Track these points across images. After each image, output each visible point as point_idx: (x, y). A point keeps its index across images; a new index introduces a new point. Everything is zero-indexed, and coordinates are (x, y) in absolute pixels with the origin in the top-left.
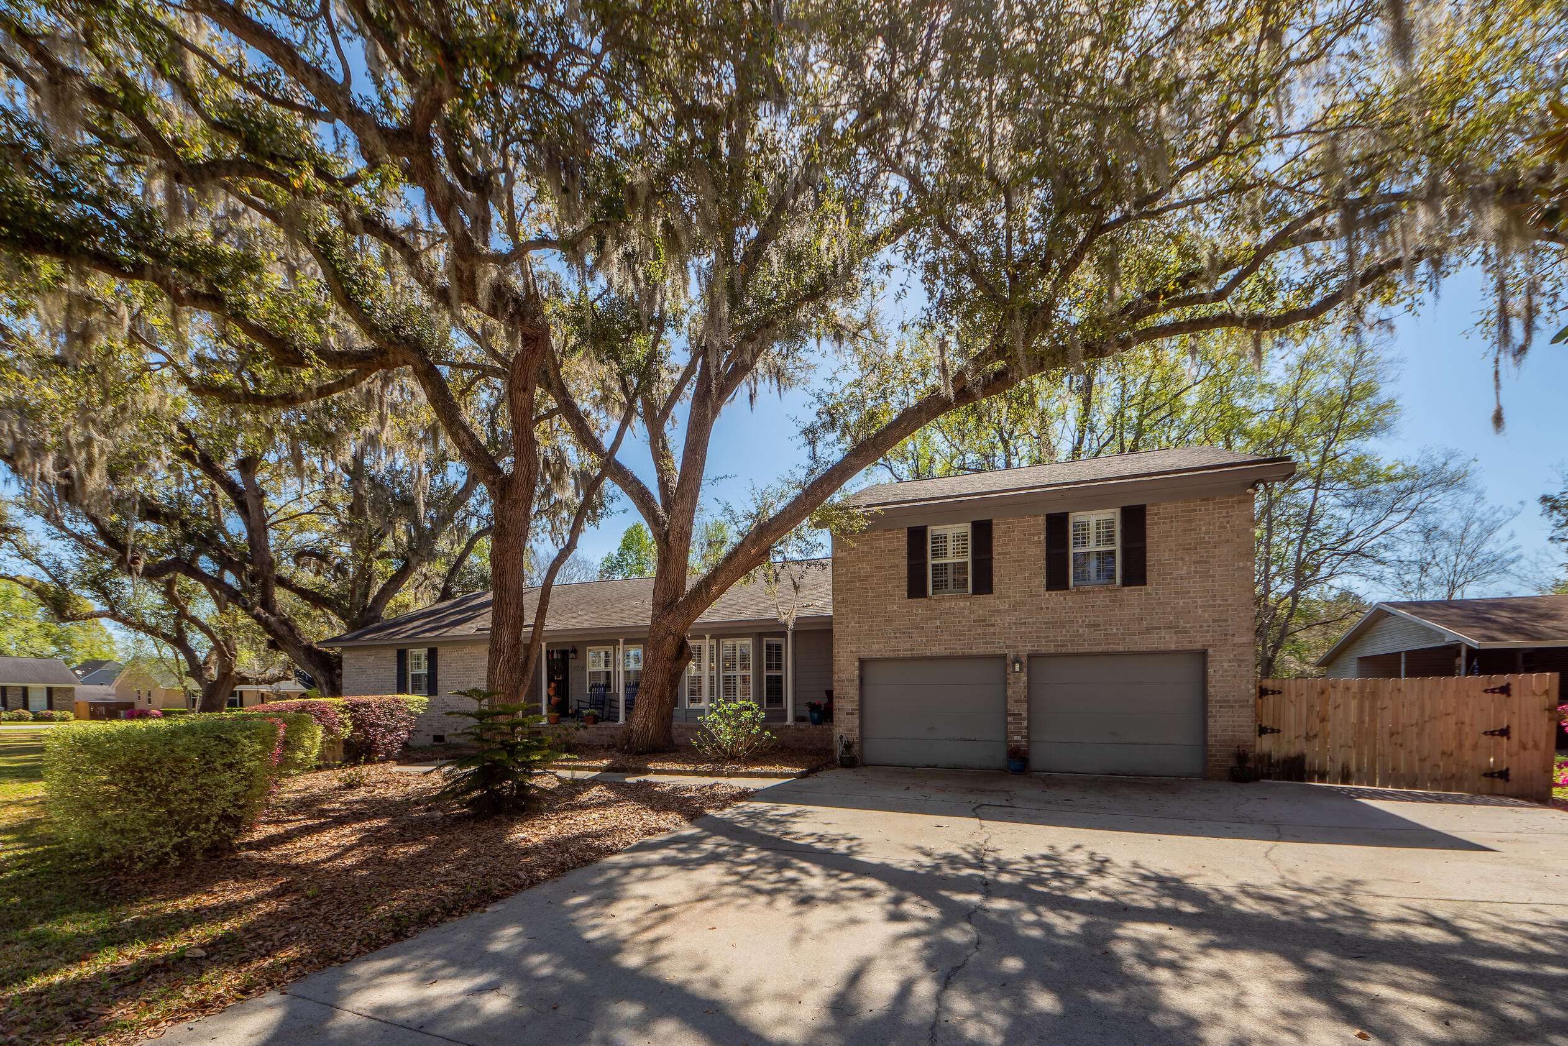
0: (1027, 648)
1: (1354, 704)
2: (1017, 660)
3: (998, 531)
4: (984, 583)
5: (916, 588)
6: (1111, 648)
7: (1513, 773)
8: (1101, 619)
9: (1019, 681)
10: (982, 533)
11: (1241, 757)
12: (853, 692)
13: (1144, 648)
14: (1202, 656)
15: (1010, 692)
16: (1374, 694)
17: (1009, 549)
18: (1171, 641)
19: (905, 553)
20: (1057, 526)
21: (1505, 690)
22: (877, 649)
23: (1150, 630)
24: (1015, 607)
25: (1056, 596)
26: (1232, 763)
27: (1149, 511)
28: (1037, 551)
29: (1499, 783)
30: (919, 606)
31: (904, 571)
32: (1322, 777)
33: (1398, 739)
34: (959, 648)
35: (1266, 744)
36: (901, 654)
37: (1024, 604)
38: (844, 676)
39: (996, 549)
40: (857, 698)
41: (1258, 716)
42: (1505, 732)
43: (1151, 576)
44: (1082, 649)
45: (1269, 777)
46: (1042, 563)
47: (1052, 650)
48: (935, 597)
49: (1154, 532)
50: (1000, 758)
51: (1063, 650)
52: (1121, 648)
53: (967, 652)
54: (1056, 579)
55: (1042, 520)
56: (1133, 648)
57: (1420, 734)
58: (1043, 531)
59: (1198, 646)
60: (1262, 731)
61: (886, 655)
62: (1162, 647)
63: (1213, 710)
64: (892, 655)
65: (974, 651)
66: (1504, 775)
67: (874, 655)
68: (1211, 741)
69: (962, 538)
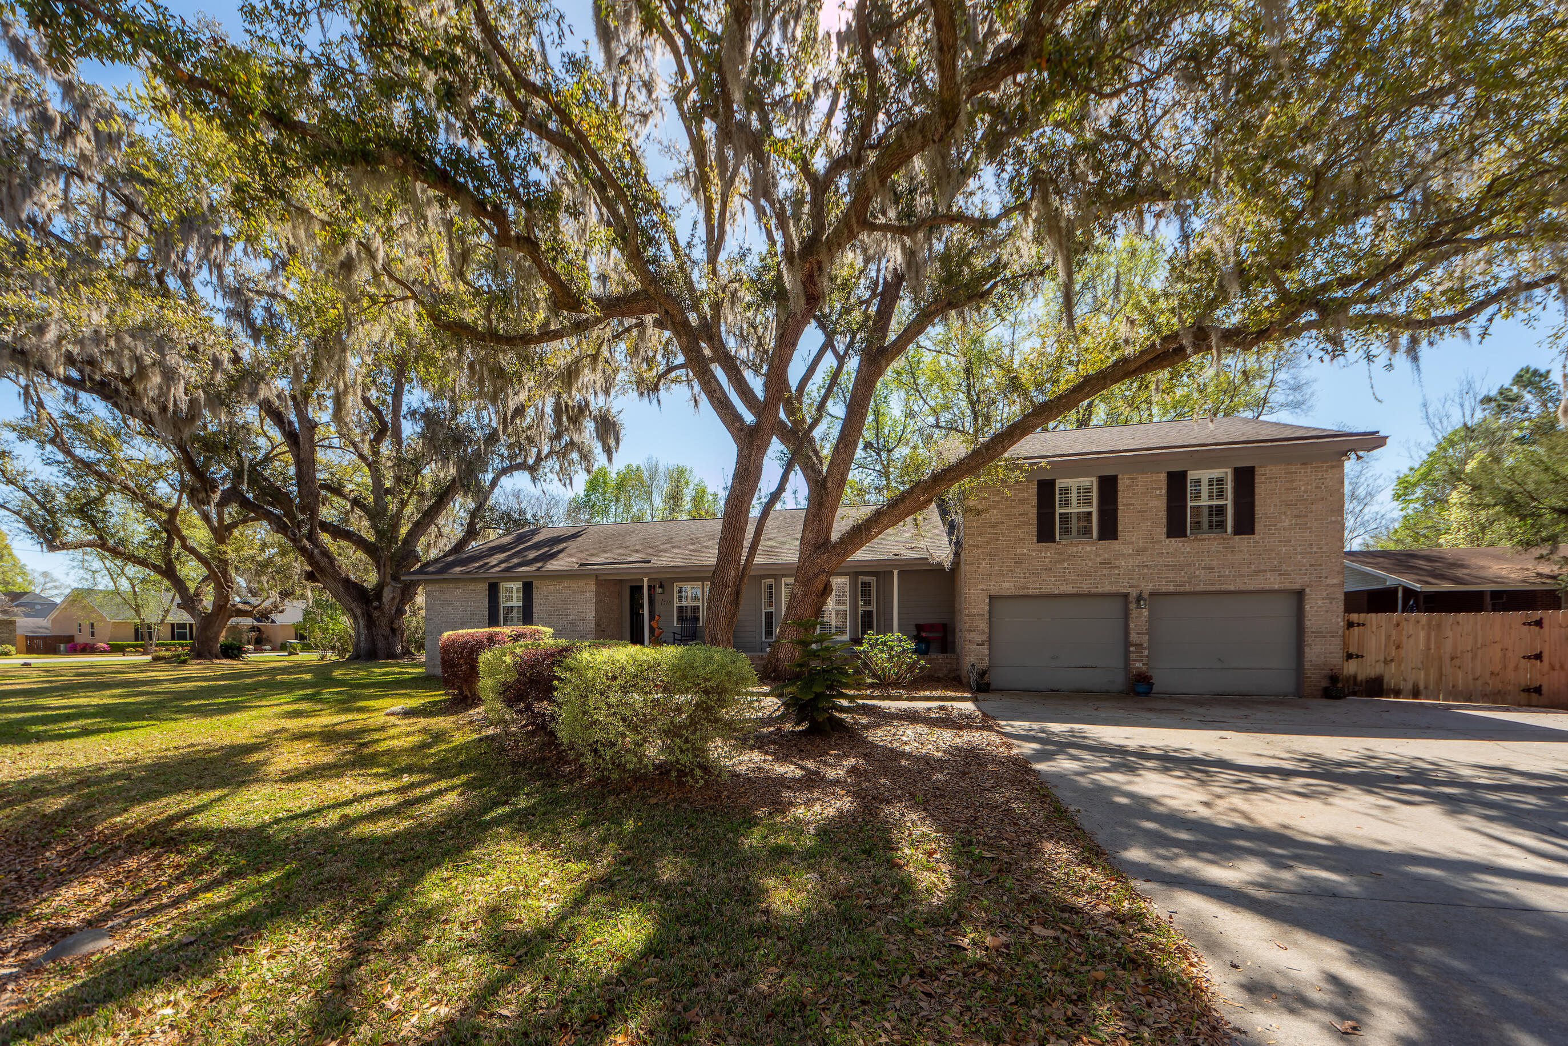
0: (1148, 587)
1: (1422, 635)
2: (1139, 598)
3: (1123, 484)
4: (1109, 530)
5: (1045, 533)
6: (1224, 587)
7: (1544, 689)
8: (1215, 563)
9: (1140, 618)
10: (1108, 486)
11: (1334, 679)
12: (983, 625)
13: (1251, 587)
14: (1300, 595)
15: (1132, 625)
16: (1439, 626)
17: (1133, 501)
18: (1274, 582)
19: (1035, 502)
20: (1177, 482)
21: (1539, 623)
22: (1007, 587)
23: (1257, 573)
24: (1138, 552)
25: (1175, 543)
26: (1325, 683)
27: (1258, 471)
28: (1158, 504)
29: (1534, 696)
30: (1047, 550)
31: (1034, 519)
32: (1397, 693)
33: (1457, 662)
34: (1085, 587)
35: (1351, 668)
36: (1030, 592)
37: (1145, 549)
38: (974, 611)
39: (1121, 501)
40: (987, 630)
41: (1346, 644)
42: (1538, 657)
43: (1258, 527)
44: (1198, 589)
45: (1354, 694)
46: (1163, 514)
47: (1172, 589)
48: (1064, 542)
49: (1261, 490)
50: (1119, 680)
51: (1182, 589)
52: (1232, 588)
53: (1093, 590)
54: (1176, 527)
55: (1163, 477)
56: (1243, 587)
57: (1474, 658)
58: (1164, 487)
59: (1297, 586)
60: (1350, 656)
61: (1016, 592)
62: (1267, 587)
63: (1309, 639)
64: (1021, 592)
65: (1100, 590)
66: (1538, 690)
67: (1004, 593)
68: (1307, 665)
69: (1088, 490)
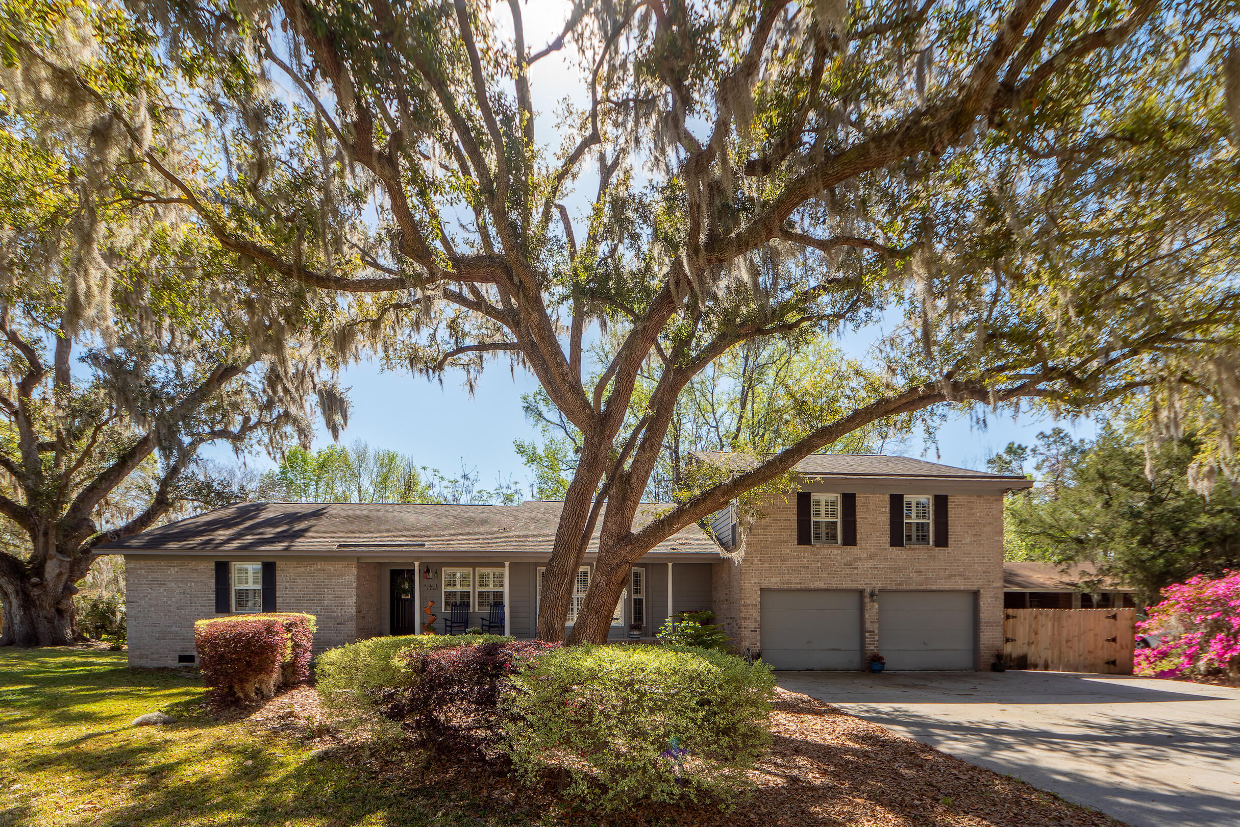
0: (878, 585)
1: (1050, 624)
2: (872, 594)
3: (860, 501)
4: (850, 539)
5: (804, 538)
6: (929, 587)
7: (1118, 662)
8: (922, 568)
9: (872, 609)
10: (849, 501)
11: (999, 656)
12: (756, 614)
13: (946, 588)
14: (976, 594)
15: (867, 616)
16: (1059, 618)
17: (867, 515)
18: (961, 585)
19: (795, 511)
20: (897, 502)
21: (1114, 617)
22: (775, 582)
23: (950, 576)
24: (871, 556)
25: (896, 551)
26: (992, 661)
27: (950, 499)
28: (884, 518)
29: (1112, 667)
30: (805, 552)
31: (795, 525)
32: (1035, 667)
33: (1070, 644)
34: (834, 584)
35: (1008, 649)
36: (793, 586)
37: (876, 554)
38: (749, 602)
39: (859, 514)
40: (758, 619)
41: (1005, 632)
42: (1114, 640)
43: (950, 541)
44: (911, 587)
45: (1010, 668)
46: (887, 527)
47: (894, 587)
48: (818, 545)
49: (953, 513)
50: (855, 660)
51: (901, 587)
52: (934, 588)
53: (839, 586)
54: (897, 539)
55: (887, 498)
56: (941, 588)
57: (1079, 641)
58: (888, 506)
59: (975, 588)
60: (1007, 640)
61: (782, 586)
62: (957, 588)
63: (983, 628)
64: (786, 586)
65: (844, 586)
66: (1114, 663)
67: (772, 586)
68: (982, 647)
69: (833, 504)
